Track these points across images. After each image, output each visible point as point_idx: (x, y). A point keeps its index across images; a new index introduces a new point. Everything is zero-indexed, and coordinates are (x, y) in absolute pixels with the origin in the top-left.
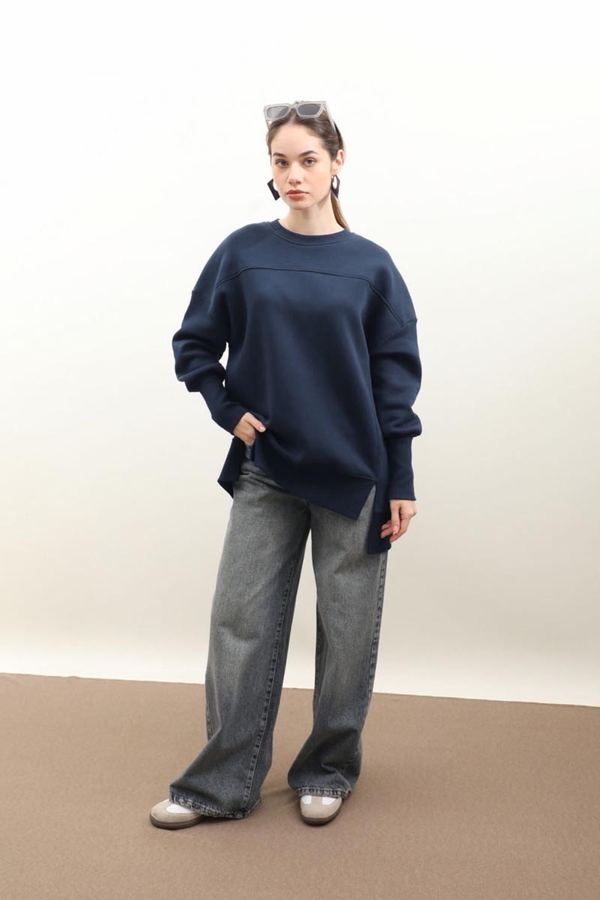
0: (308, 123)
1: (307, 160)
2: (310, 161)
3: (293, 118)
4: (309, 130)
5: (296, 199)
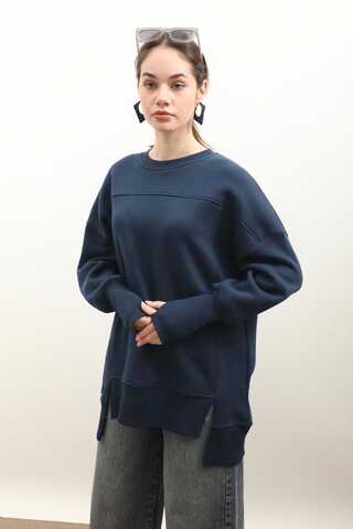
2: (178, 86)
5: (163, 120)
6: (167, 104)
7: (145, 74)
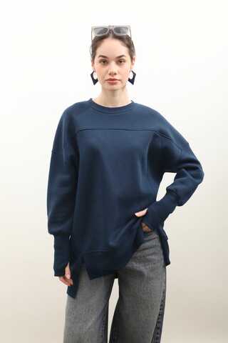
0: (120, 38)
1: (120, 61)
2: (121, 62)
3: (111, 35)
4: (121, 42)
5: (113, 84)
6: (115, 74)
7: (100, 56)
